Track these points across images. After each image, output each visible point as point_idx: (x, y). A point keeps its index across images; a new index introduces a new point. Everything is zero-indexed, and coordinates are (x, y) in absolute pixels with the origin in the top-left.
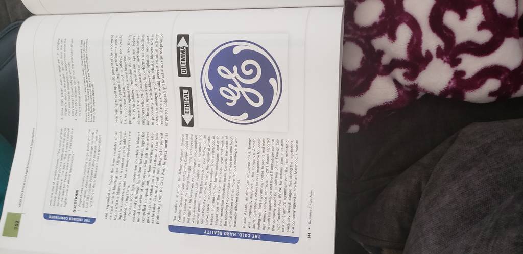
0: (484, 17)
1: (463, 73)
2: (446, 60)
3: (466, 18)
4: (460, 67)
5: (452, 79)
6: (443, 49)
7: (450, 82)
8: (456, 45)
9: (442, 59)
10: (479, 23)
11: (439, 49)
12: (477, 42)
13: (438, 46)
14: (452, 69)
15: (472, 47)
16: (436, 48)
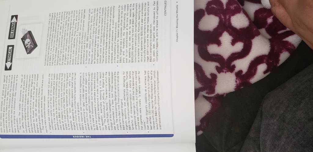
0: (231, 37)
1: (241, 71)
2: (226, 71)
3: (221, 44)
4: (237, 69)
5: (236, 79)
6: (220, 66)
7: (236, 82)
8: (226, 60)
9: (223, 72)
10: (231, 41)
11: (217, 68)
12: (237, 52)
13: (216, 67)
14: (232, 74)
15: (236, 55)
16: (215, 68)
